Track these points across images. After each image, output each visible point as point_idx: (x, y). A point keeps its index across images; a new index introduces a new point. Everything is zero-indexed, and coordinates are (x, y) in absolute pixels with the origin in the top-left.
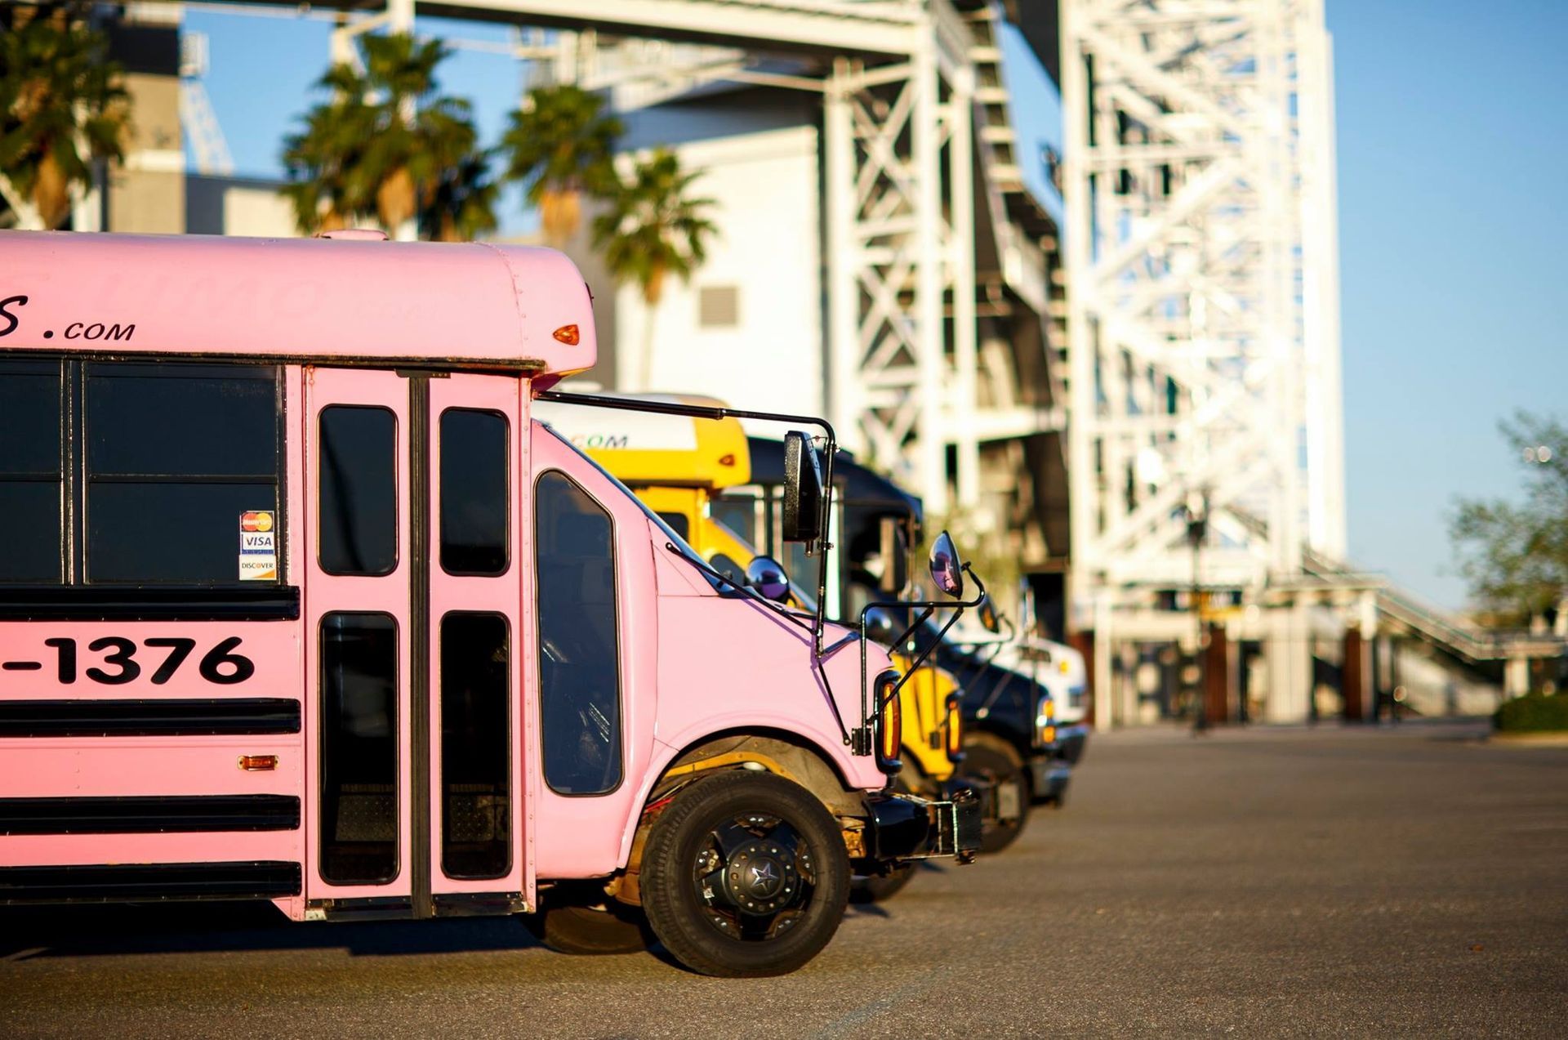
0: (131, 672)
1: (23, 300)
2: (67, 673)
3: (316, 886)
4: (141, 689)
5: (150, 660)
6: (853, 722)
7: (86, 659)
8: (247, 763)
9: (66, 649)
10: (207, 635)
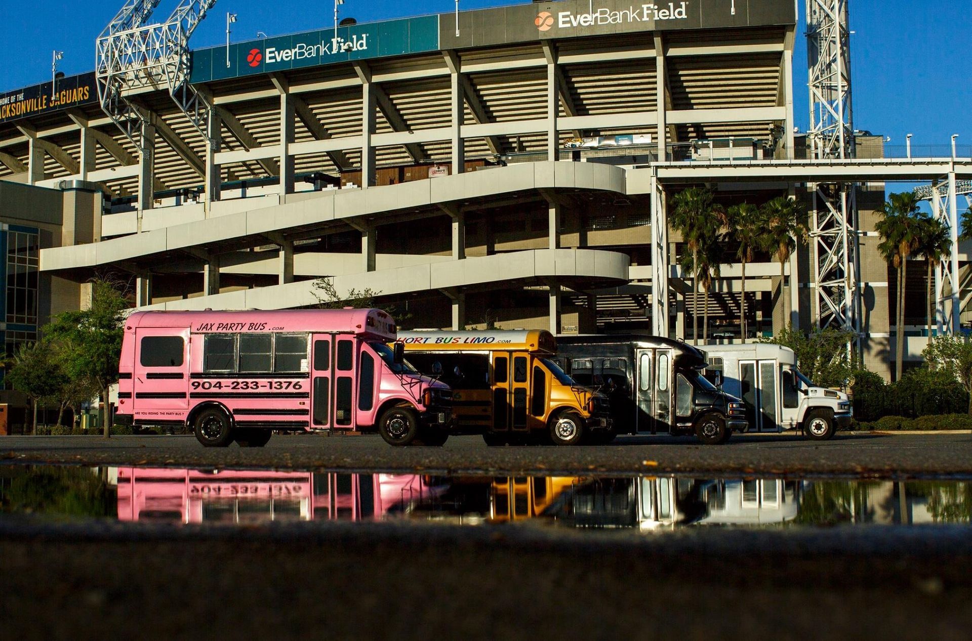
0: (281, 387)
1: (266, 324)
2: (271, 388)
3: (313, 426)
4: (283, 390)
5: (284, 385)
6: (417, 397)
7: (274, 385)
8: (300, 403)
9: (271, 383)
10: (294, 381)
